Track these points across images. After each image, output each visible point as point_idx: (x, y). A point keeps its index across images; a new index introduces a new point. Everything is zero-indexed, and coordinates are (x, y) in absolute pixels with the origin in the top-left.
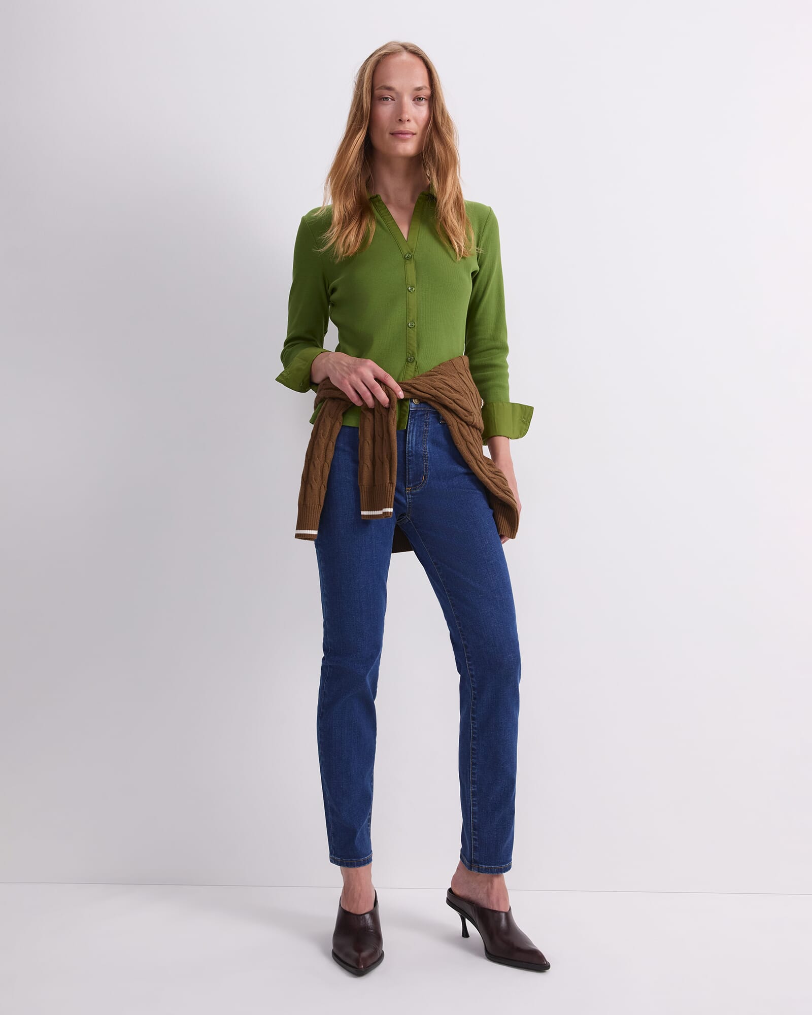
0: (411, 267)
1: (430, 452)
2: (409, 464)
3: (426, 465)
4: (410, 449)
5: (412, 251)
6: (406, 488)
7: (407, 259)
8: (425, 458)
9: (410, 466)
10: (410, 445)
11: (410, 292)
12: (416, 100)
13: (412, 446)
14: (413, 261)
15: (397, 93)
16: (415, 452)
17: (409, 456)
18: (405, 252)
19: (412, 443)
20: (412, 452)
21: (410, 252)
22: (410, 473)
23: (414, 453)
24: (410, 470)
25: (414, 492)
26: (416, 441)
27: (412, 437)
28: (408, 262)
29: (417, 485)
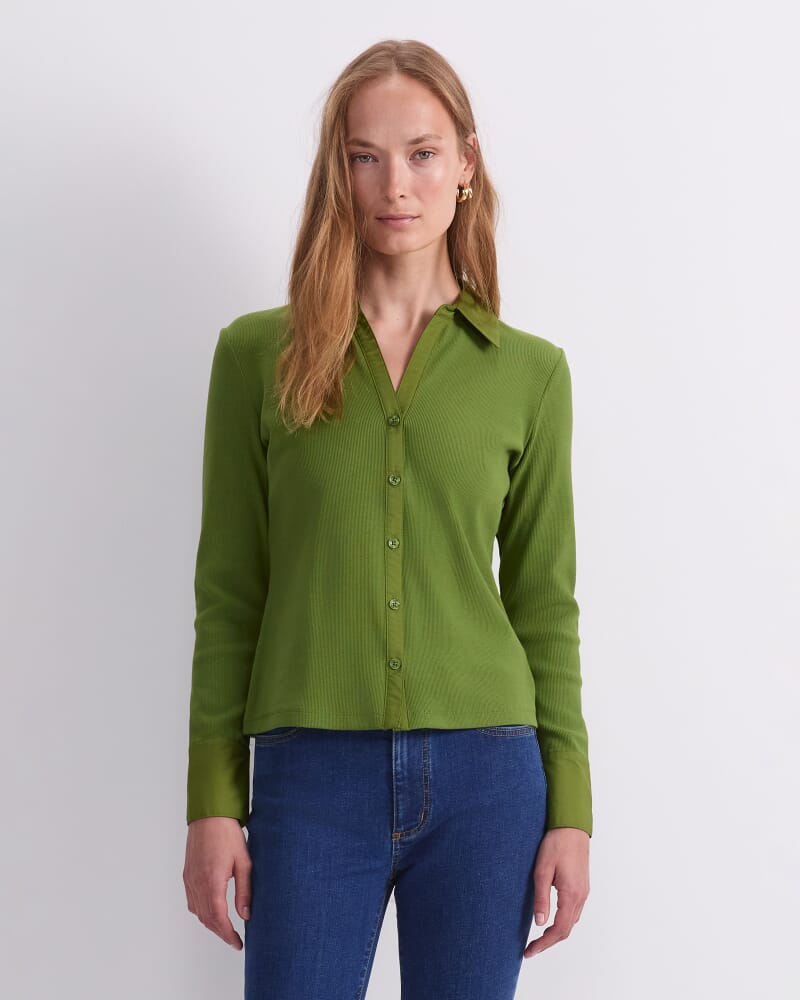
0: (397, 439)
1: (434, 771)
2: (397, 794)
3: (427, 794)
4: (399, 768)
5: (402, 412)
6: (392, 833)
7: (391, 424)
8: (426, 781)
9: (400, 797)
10: (399, 761)
11: (391, 484)
12: (418, 156)
13: (402, 763)
14: (401, 428)
15: (380, 150)
16: (409, 771)
17: (398, 780)
18: (391, 411)
19: (402, 757)
20: (402, 773)
21: (399, 412)
22: (401, 808)
23: (406, 774)
24: (400, 803)
25: (406, 839)
26: (408, 755)
27: (402, 747)
28: (392, 429)
29: (412, 827)
